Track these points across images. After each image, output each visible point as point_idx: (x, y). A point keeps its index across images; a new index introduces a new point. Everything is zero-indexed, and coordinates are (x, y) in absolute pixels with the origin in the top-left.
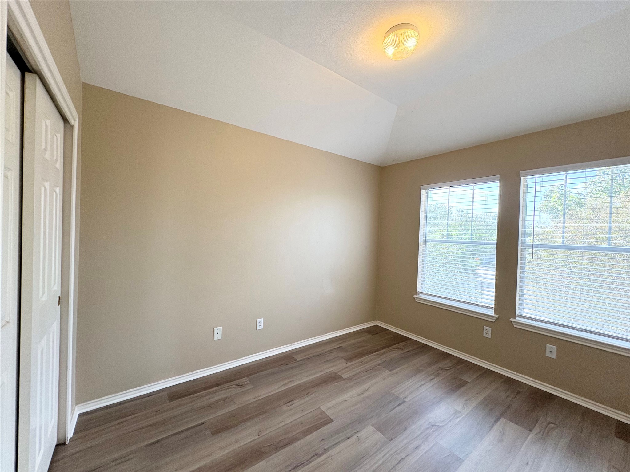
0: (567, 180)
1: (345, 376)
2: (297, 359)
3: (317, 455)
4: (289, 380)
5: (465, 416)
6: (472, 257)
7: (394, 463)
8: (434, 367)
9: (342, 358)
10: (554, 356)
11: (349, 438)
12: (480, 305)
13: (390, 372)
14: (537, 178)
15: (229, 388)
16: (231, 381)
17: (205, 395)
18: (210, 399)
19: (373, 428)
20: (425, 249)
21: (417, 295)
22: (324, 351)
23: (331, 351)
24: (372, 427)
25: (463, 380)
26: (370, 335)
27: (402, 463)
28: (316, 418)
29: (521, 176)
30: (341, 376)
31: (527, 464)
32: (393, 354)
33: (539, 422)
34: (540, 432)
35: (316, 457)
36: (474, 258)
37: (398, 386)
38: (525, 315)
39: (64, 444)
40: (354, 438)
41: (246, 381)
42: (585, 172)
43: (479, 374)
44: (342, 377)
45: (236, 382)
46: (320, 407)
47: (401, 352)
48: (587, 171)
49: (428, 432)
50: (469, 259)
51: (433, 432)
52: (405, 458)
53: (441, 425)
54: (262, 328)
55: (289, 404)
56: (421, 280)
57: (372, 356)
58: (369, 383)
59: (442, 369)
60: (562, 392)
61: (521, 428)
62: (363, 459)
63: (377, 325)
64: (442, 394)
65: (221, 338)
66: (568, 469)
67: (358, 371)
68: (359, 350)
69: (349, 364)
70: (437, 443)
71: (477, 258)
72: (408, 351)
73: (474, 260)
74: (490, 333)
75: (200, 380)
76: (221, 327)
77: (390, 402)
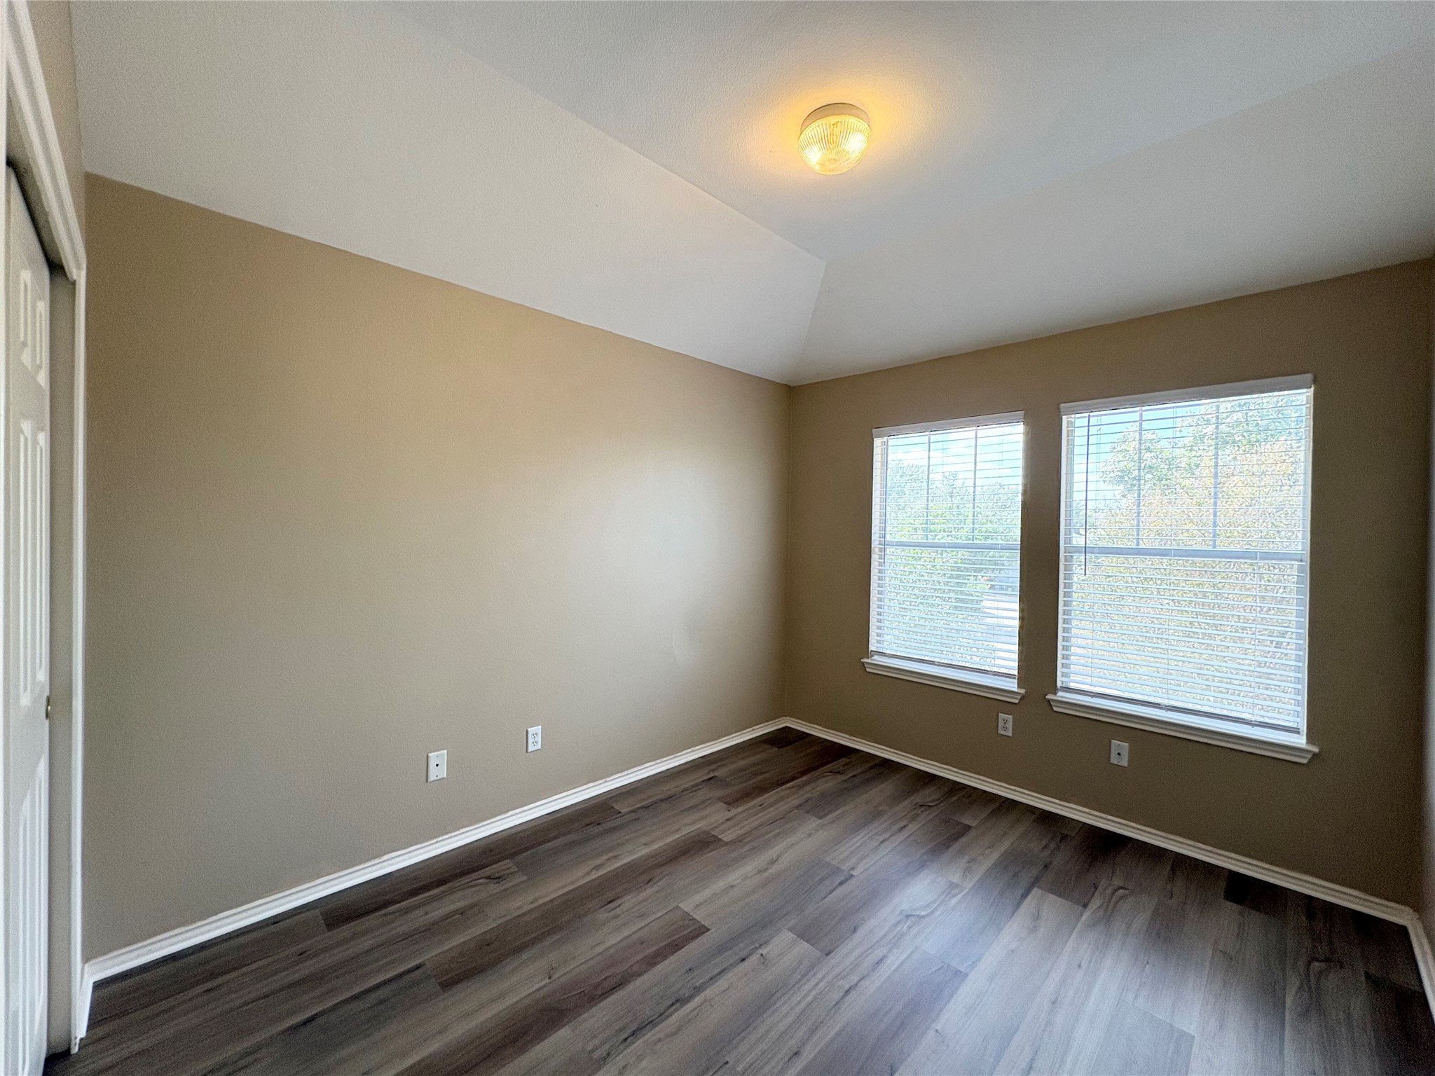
0: (1143, 423)
1: (726, 837)
2: (621, 811)
3: (681, 1001)
4: (605, 857)
5: (968, 892)
6: (974, 576)
7: (836, 996)
8: (906, 803)
9: (720, 799)
10: (1125, 763)
11: (743, 960)
12: (991, 671)
13: (820, 821)
14: (1091, 418)
15: (471, 887)
16: (473, 870)
17: (417, 907)
18: (426, 914)
19: (792, 935)
20: (883, 560)
21: (868, 658)
22: (678, 789)
23: (695, 788)
24: (790, 933)
25: (961, 823)
26: (775, 749)
27: (853, 994)
28: (672, 927)
29: (1062, 413)
30: (720, 837)
31: (1079, 966)
32: (826, 783)
33: (1100, 889)
34: (1100, 907)
35: (678, 1004)
36: (977, 576)
37: (837, 847)
38: (1073, 685)
39: (67, 1052)
40: (754, 959)
41: (510, 868)
42: (1173, 407)
43: (991, 810)
44: (721, 839)
45: (488, 871)
46: (680, 905)
47: (841, 778)
48: (1177, 407)
49: (898, 929)
50: (969, 579)
51: (910, 927)
52: (856, 985)
53: (923, 913)
54: (540, 747)
55: (611, 905)
56: (876, 627)
57: (782, 790)
58: (778, 847)
59: (921, 806)
60: (1138, 829)
61: (1067, 903)
62: (778, 995)
63: (787, 727)
64: (924, 854)
65: (445, 776)
66: (1148, 966)
67: (756, 823)
68: (754, 780)
69: (734, 812)
70: (917, 948)
71: (983, 576)
72: (854, 776)
73: (978, 582)
74: (1010, 725)
75: (398, 875)
76: (446, 751)
77: (822, 880)
